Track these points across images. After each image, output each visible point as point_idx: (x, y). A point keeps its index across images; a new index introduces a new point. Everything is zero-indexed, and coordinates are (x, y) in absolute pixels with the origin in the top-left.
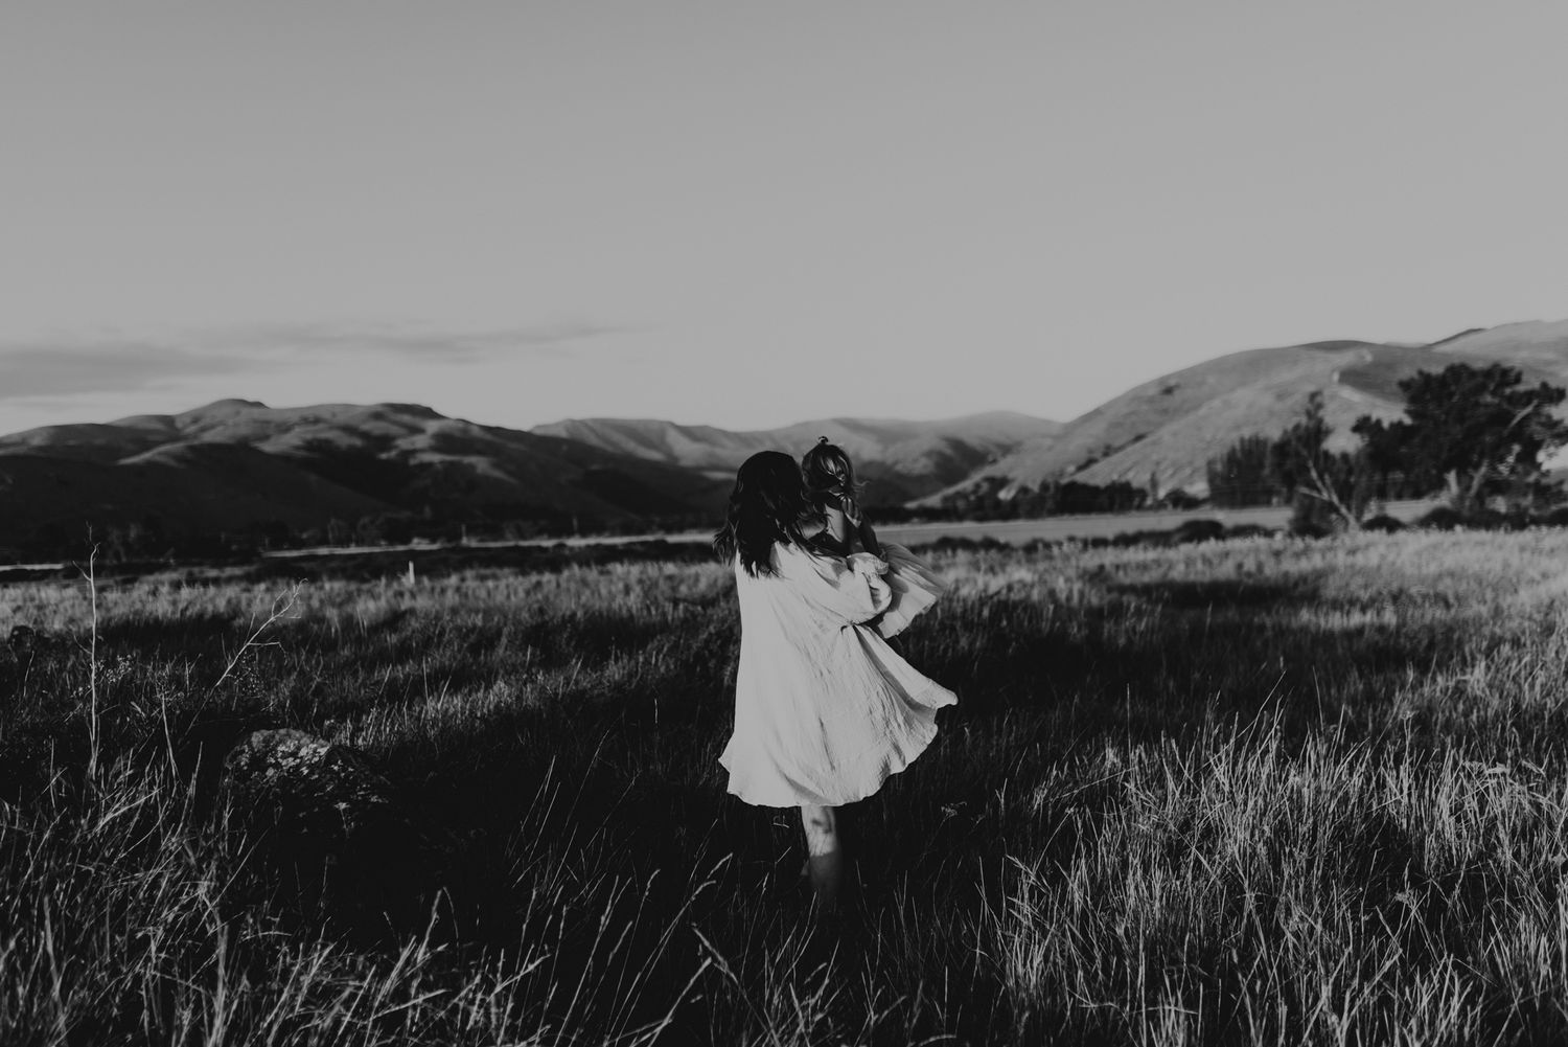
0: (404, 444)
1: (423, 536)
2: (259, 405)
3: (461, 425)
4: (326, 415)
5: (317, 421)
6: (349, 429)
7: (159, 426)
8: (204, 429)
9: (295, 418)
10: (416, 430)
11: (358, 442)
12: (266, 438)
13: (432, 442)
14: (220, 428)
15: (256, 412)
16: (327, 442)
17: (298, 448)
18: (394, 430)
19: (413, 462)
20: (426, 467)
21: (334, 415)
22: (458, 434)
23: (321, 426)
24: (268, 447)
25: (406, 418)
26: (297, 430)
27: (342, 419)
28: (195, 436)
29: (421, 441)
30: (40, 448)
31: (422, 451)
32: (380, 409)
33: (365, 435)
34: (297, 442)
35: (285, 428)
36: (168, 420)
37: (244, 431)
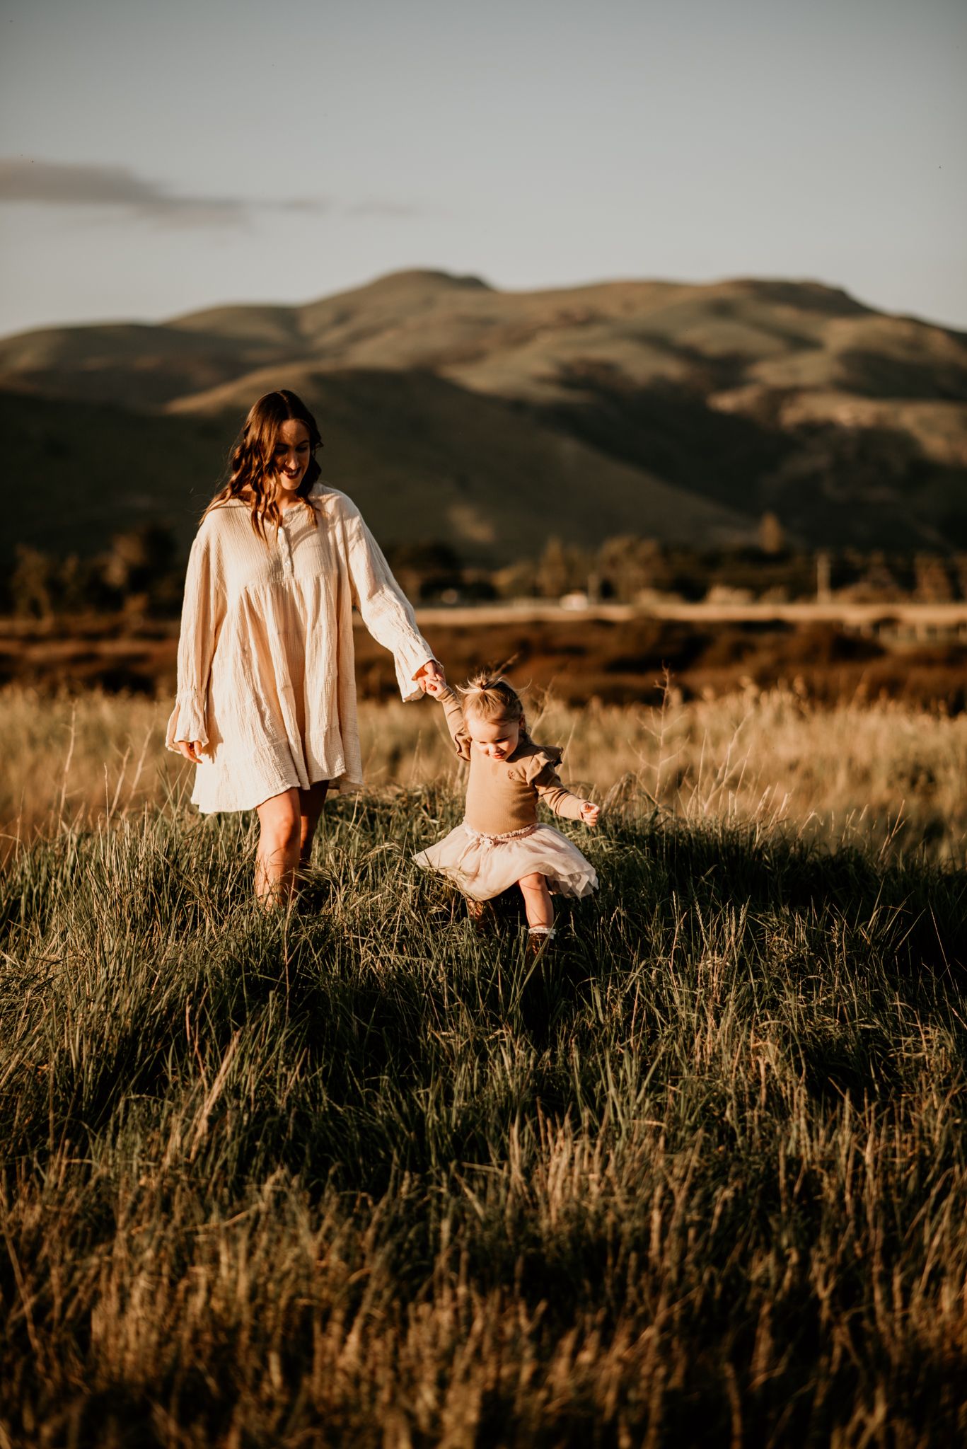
0: (771, 373)
1: (734, 584)
2: (473, 283)
3: (906, 331)
4: (612, 308)
5: (590, 319)
6: (657, 342)
7: (271, 332)
8: (358, 337)
9: (545, 313)
10: (801, 343)
11: (673, 369)
12: (474, 357)
13: (838, 370)
14: (389, 336)
15: (467, 302)
16: (608, 367)
17: (543, 380)
18: (753, 341)
19: (791, 416)
20: (818, 430)
21: (628, 306)
22: (899, 353)
23: (596, 332)
24: (480, 379)
25: (785, 315)
26: (545, 341)
27: (645, 315)
28: (339, 350)
29: (811, 368)
30: (30, 375)
31: (814, 390)
32: (730, 294)
33: (690, 354)
34: (544, 368)
35: (520, 336)
36: (285, 316)
37: (438, 340)
